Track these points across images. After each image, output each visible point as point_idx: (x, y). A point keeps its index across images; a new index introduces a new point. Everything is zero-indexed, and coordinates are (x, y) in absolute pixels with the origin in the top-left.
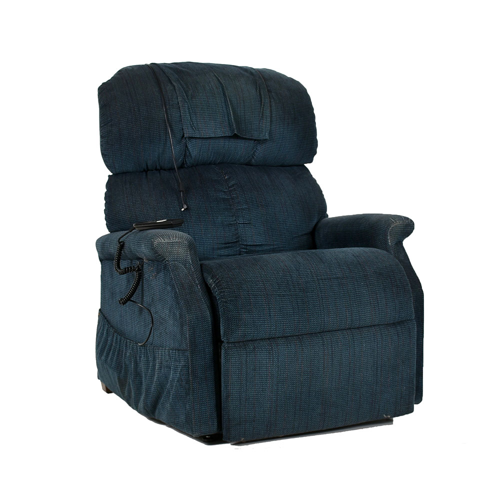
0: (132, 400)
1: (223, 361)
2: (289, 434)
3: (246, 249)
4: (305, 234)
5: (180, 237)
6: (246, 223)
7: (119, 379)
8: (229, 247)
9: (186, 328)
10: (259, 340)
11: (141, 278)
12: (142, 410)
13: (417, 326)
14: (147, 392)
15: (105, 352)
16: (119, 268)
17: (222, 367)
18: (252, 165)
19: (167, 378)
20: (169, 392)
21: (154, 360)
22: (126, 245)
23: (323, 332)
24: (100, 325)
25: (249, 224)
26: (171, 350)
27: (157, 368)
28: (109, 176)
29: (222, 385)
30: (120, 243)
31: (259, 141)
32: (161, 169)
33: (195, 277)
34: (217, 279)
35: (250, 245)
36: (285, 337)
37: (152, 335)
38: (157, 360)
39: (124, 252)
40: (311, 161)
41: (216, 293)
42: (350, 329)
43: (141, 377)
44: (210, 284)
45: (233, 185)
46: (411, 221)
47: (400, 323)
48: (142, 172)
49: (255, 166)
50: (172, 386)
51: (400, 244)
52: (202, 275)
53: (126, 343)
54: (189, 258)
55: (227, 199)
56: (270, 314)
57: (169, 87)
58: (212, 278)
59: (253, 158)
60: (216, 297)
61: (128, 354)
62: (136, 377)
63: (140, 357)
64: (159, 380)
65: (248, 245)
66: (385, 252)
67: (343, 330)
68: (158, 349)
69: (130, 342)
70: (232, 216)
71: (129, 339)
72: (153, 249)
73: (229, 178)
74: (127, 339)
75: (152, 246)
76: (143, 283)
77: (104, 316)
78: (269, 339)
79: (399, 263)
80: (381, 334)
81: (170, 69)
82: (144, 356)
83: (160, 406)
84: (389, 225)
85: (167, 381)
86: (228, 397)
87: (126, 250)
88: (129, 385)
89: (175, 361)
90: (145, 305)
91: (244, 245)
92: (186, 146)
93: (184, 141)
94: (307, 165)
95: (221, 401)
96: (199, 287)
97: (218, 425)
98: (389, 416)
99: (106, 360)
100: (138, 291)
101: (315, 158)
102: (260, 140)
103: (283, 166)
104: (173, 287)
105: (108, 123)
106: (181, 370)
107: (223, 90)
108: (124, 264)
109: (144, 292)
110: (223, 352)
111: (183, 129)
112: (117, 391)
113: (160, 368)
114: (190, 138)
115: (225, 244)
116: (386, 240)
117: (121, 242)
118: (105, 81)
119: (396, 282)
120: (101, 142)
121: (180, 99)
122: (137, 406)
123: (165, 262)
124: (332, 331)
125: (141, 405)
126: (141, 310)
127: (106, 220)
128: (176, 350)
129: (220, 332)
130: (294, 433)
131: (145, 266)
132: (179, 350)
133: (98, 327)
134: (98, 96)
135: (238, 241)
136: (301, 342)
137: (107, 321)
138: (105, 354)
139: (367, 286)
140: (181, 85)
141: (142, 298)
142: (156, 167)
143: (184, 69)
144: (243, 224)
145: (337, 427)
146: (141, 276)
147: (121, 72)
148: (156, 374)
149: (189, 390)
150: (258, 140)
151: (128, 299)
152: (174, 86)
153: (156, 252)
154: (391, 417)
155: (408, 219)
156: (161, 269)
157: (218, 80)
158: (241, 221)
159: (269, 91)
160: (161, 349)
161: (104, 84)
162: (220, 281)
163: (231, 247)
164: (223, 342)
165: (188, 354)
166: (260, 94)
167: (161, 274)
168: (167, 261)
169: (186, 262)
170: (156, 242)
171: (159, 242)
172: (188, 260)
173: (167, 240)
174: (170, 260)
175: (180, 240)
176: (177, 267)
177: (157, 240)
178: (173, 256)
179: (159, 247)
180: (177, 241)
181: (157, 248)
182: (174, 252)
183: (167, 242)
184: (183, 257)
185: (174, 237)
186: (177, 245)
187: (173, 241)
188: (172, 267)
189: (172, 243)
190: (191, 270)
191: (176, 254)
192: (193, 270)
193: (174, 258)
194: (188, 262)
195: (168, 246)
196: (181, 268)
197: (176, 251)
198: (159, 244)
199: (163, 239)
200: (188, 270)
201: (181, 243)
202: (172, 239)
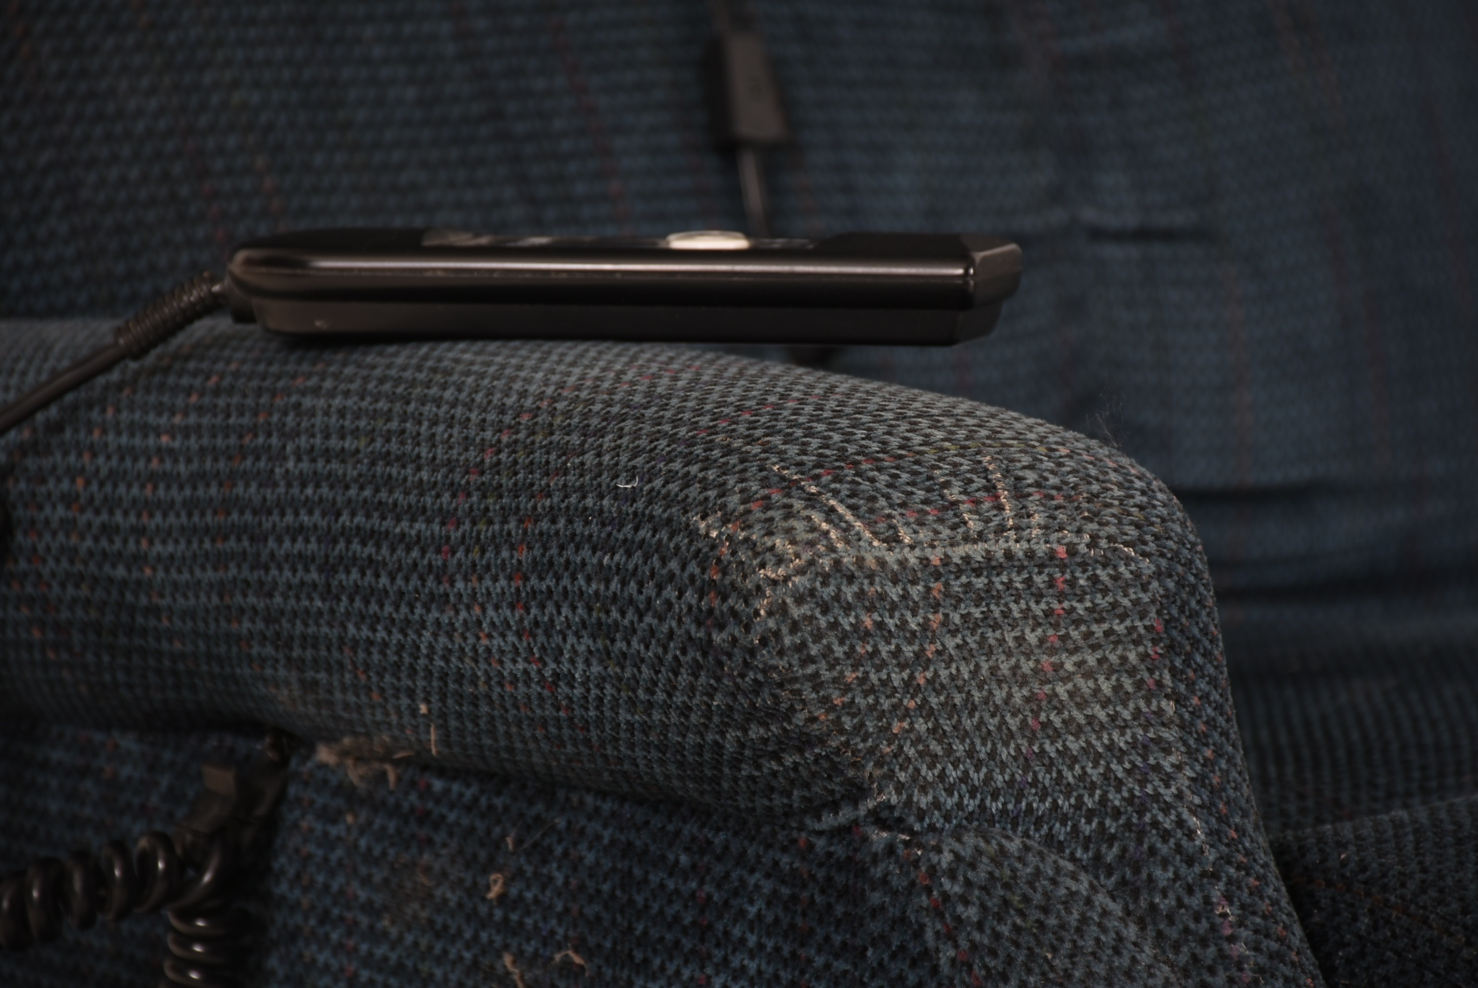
5: (1069, 495)
54: (1180, 787)
168: (882, 824)
169: (1141, 835)
170: (780, 561)
171: (826, 563)
172: (1166, 809)
173: (924, 535)
174: (936, 804)
175: (1069, 536)
176: (1035, 915)
177: (799, 525)
178: (971, 753)
179: (832, 639)
180: (1041, 549)
181: (802, 647)
182: (999, 695)
183: (925, 562)
184: (1107, 775)
185: (990, 488)
186: (1039, 597)
187: (998, 549)
188: (972, 913)
189: (980, 583)
190: (1222, 955)
191: (1013, 723)
192: (1240, 949)
193: (989, 778)
194: (1165, 835)
195: (936, 619)
196: (1084, 920)
197: (1024, 682)
198: (827, 592)
199: (870, 524)
200: (1183, 958)
201: (1094, 580)
202: (974, 525)
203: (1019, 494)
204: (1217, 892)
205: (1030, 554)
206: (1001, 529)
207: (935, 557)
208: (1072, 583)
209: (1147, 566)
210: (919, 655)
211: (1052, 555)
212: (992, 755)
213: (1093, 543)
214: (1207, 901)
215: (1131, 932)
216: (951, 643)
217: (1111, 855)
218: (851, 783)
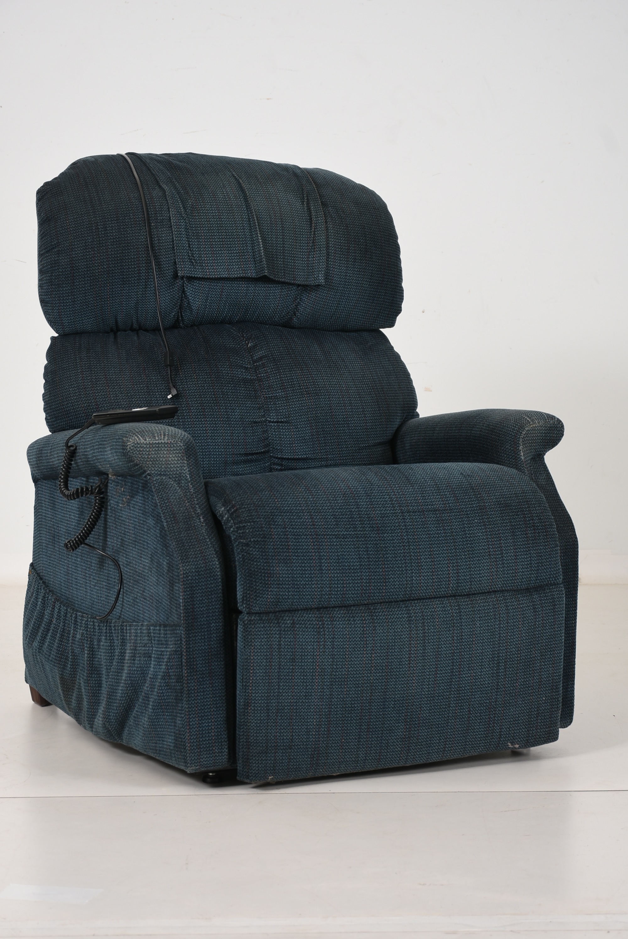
0: (84, 714)
1: (240, 644)
2: (348, 772)
3: (282, 465)
4: (380, 444)
5: (172, 435)
6: (281, 422)
7: (62, 678)
8: (251, 461)
9: (179, 587)
10: (302, 610)
11: (103, 507)
12: (100, 730)
13: (566, 594)
14: (110, 698)
15: (40, 634)
16: (66, 487)
17: (238, 655)
18: (292, 328)
19: (144, 673)
20: (147, 698)
21: (123, 644)
22: (80, 451)
23: (408, 600)
24: (32, 590)
25: (286, 422)
26: (152, 625)
27: (127, 658)
28: (53, 339)
29: (238, 686)
30: (68, 447)
31: (305, 288)
32: (140, 328)
33: (196, 502)
34: (233, 506)
35: (288, 459)
36: (345, 607)
37: (119, 602)
38: (128, 645)
39: (76, 463)
40: (391, 324)
41: (231, 529)
42: (454, 596)
43: (99, 675)
44: (220, 515)
45: (261, 358)
46: (559, 421)
47: (539, 588)
48: (108, 333)
49: (297, 328)
50: (152, 687)
51: (538, 459)
52: (208, 500)
53: (76, 618)
54: (186, 471)
55: (251, 380)
56: (320, 566)
57: (156, 192)
58: (223, 505)
59: (295, 314)
60: (229, 537)
61: (78, 636)
62: (92, 674)
63: (99, 641)
64: (130, 677)
65: (285, 459)
66: (514, 471)
67: (443, 597)
68: (130, 626)
69: (82, 616)
70: (259, 409)
71: (80, 612)
72: (125, 453)
73: (254, 347)
74: (77, 611)
75: (123, 449)
76: (106, 515)
77: (38, 574)
78: (318, 609)
79: (538, 489)
80: (507, 606)
81: (158, 162)
82: (106, 639)
83: (131, 722)
84: (522, 427)
85: (145, 680)
86: (247, 705)
87: (79, 459)
88: (80, 689)
89: (158, 644)
90: (109, 553)
91: (277, 458)
92: (184, 291)
93: (179, 282)
94: (385, 331)
95: (235, 713)
96: (202, 520)
97: (229, 753)
98: (517, 746)
99: (40, 648)
100: (98, 529)
101: (399, 318)
102: (307, 286)
103: (344, 330)
104: (158, 519)
105: (53, 248)
106: (169, 658)
107: (246, 200)
108: (75, 484)
109: (108, 530)
110: (240, 628)
111: (175, 263)
112: (59, 700)
113: (133, 657)
114: (191, 279)
115: (246, 455)
116: (516, 453)
117: (71, 446)
118: (50, 179)
119: (533, 520)
120: (40, 280)
121: (172, 212)
122: (93, 724)
123: (146, 477)
124: (424, 599)
125: (99, 720)
126: (102, 561)
127: (45, 411)
128: (160, 626)
129: (236, 595)
130: (358, 770)
131: (111, 486)
132: (165, 626)
133: (27, 593)
134: (37, 204)
135: (268, 452)
136: (372, 616)
137: (44, 583)
138: (38, 638)
139: (485, 525)
140: (175, 188)
141: (105, 540)
142: (132, 325)
143: (180, 164)
144: (278, 422)
145: (430, 761)
146: (103, 502)
147: (75, 166)
148: (125, 668)
149: (181, 693)
150: (303, 286)
151: (81, 541)
152: (164, 191)
153: (130, 460)
154: (520, 747)
155: (553, 417)
156: (138, 488)
157: (239, 184)
158: (273, 417)
159: (324, 204)
160: (135, 626)
161: (46, 184)
162: (237, 510)
163: (256, 461)
164: (241, 612)
165: (181, 631)
166: (309, 209)
167: (138, 499)
168: (149, 475)
169: (181, 477)
170: (130, 442)
171: (136, 442)
172: (184, 474)
173: (150, 439)
174: (154, 473)
175: (170, 440)
176: (165, 486)
177: (133, 438)
178: (158, 466)
179: (136, 451)
180: (166, 442)
181: (133, 452)
182: (161, 459)
183: (149, 443)
184: (177, 470)
185: (161, 435)
186: (166, 447)
187: (160, 442)
188: (157, 485)
189: (157, 445)
190: (189, 491)
191: (164, 463)
192: (192, 490)
193: (161, 470)
194: (184, 477)
195: (151, 450)
196: (172, 486)
197: (164, 458)
198: (136, 446)
199: (143, 438)
200: (184, 491)
201: (174, 446)
202: (157, 438)
203: (164, 435)
204: (190, 484)
205: (165, 442)
206: (161, 439)
207: (151, 442)
208: (171, 446)
209: (182, 444)
210: (149, 454)
211: (168, 443)
212: (161, 467)
213: (174, 441)
214: (188, 485)
215: (178, 488)
216: (153, 453)
217: (177, 479)
218: (144, 470)
